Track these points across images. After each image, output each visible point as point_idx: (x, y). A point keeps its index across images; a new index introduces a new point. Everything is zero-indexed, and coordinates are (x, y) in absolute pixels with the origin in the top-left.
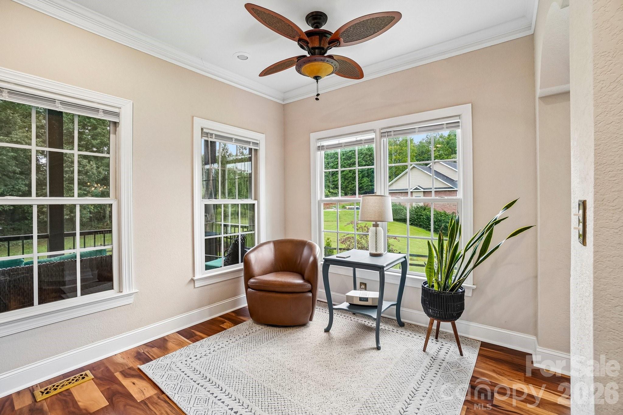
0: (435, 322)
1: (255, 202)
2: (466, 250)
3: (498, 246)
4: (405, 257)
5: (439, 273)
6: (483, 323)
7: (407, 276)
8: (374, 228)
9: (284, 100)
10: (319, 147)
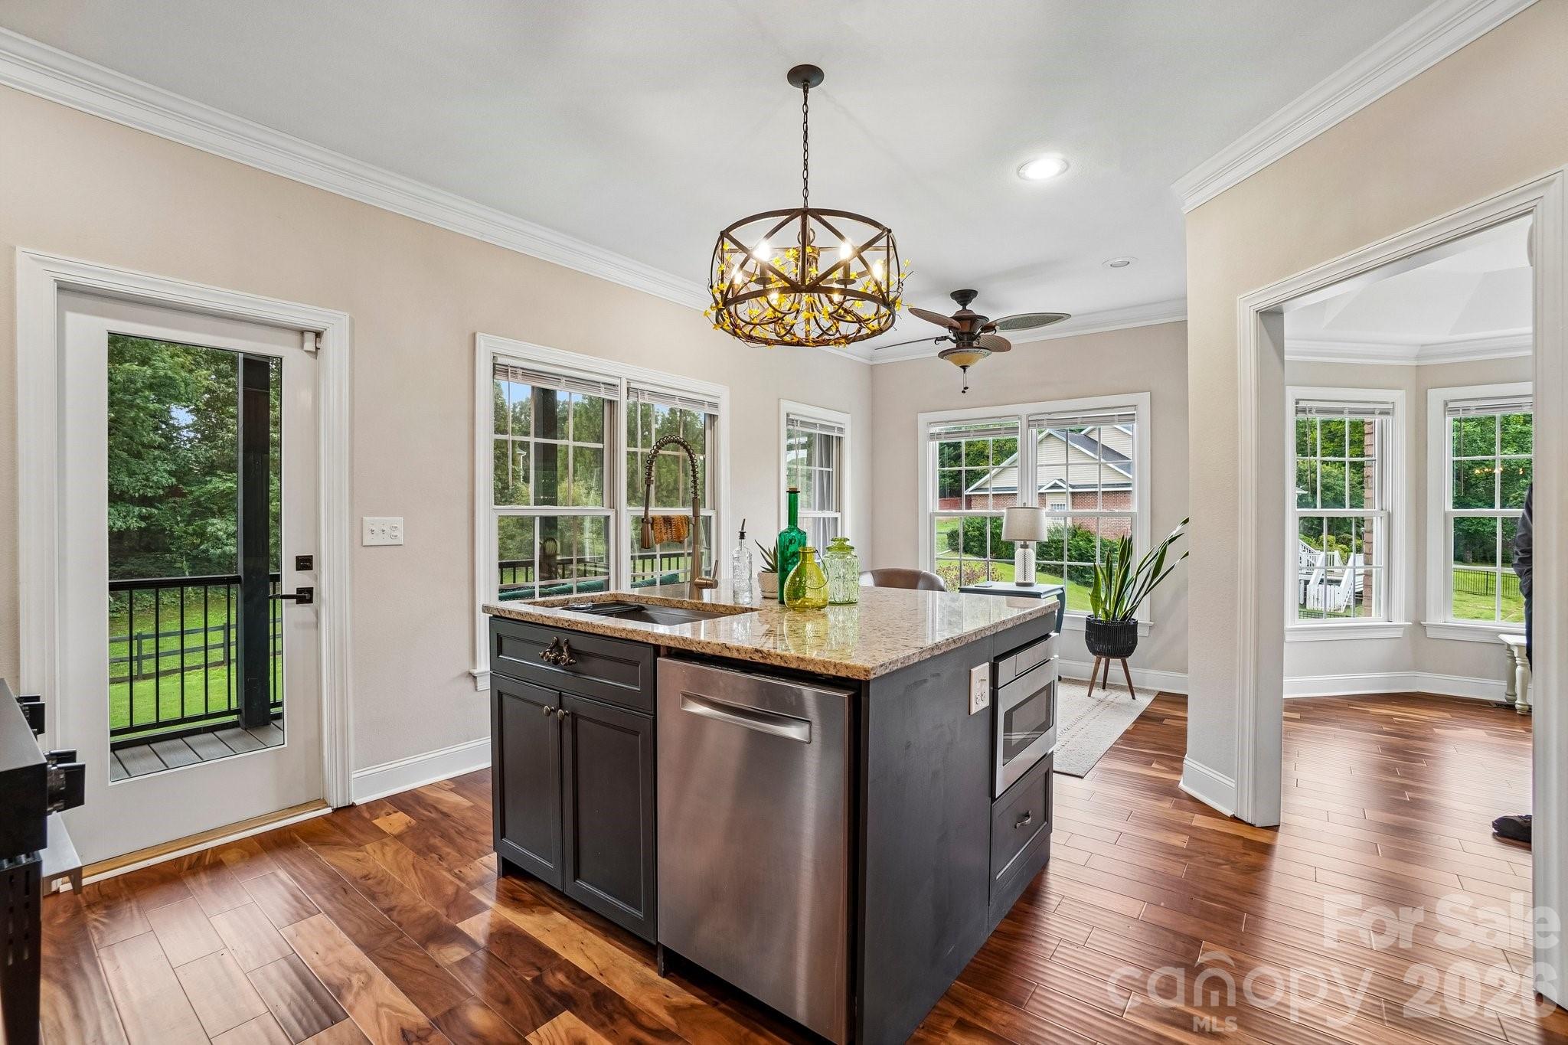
0: (1103, 660)
1: (838, 515)
2: (1138, 573)
3: (1173, 567)
4: (1062, 589)
5: (1106, 601)
6: (1163, 669)
7: (1064, 615)
8: (1022, 550)
9: (871, 359)
10: (932, 434)
